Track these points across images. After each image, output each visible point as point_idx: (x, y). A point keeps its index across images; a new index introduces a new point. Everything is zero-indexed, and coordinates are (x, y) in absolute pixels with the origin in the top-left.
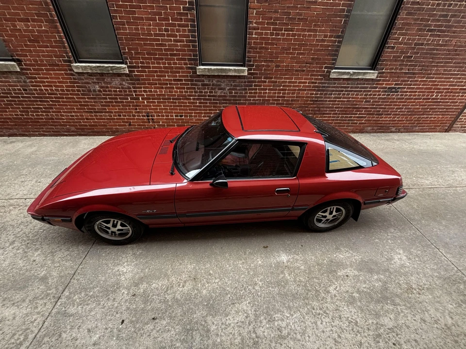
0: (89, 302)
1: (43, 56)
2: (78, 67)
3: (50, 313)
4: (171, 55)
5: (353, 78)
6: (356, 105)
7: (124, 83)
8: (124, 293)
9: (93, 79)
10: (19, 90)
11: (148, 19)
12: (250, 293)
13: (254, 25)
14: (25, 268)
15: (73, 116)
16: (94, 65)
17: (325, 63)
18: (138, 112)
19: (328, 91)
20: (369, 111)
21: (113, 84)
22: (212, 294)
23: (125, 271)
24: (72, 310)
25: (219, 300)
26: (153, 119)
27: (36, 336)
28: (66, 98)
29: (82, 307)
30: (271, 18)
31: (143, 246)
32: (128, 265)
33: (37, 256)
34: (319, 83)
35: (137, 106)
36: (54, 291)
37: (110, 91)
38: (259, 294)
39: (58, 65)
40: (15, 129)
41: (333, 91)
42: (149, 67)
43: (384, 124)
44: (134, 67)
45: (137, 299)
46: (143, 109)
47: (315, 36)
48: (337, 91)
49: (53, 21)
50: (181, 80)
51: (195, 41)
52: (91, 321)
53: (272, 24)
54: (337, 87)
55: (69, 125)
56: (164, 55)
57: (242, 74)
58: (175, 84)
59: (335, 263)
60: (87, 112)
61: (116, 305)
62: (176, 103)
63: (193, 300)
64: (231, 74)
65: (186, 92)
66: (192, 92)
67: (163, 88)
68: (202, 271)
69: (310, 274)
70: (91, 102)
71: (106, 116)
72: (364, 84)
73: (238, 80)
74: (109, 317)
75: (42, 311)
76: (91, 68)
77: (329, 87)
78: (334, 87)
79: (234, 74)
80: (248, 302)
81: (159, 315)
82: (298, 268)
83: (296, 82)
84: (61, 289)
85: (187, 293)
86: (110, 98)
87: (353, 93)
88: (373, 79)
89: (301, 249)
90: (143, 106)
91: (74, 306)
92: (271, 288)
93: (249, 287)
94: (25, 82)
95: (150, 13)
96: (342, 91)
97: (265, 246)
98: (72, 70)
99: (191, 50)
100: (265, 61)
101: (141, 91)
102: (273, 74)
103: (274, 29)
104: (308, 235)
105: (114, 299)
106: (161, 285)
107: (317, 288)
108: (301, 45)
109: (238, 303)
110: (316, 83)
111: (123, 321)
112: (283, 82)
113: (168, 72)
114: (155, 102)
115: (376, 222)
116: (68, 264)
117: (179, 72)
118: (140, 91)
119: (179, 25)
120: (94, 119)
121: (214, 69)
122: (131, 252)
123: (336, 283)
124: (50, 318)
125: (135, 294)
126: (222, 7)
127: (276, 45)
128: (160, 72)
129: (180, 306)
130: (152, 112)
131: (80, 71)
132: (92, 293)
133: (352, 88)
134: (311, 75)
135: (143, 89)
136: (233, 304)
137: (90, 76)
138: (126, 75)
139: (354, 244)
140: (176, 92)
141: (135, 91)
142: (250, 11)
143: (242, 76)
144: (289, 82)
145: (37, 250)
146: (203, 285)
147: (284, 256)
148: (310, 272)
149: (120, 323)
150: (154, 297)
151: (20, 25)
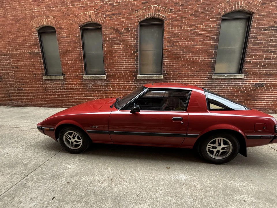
0: (41, 181)
1: (74, 73)
2: (85, 77)
3: (17, 183)
4: (126, 70)
5: (228, 78)
6: (235, 94)
7: (103, 83)
8: (63, 180)
9: (90, 82)
10: (60, 86)
11: (118, 57)
12: (151, 197)
13: (166, 56)
14: (20, 158)
15: (77, 98)
16: (92, 76)
17: (208, 71)
18: (107, 97)
19: (213, 86)
20: (245, 98)
21: (98, 84)
22: (121, 192)
23: (70, 168)
24: (29, 184)
25: (124, 198)
27: (1, 195)
28: (77, 90)
29: (36, 184)
30: (175, 53)
31: (86, 156)
32: (73, 165)
33: (29, 153)
34: (206, 82)
35: (107, 94)
36: (26, 172)
37: (96, 87)
38: (159, 200)
39: (78, 76)
40: (52, 104)
41: (216, 86)
42: (115, 76)
43: (261, 107)
44: (109, 76)
45: (69, 186)
46: (109, 95)
47: (199, 59)
48: (218, 86)
49: (82, 60)
50: (130, 82)
51: (137, 64)
52: (36, 193)
53: (175, 55)
54: (218, 84)
55: (74, 103)
56: (122, 70)
57: (160, 78)
58: (126, 84)
59: (230, 188)
60: (84, 96)
61: (54, 187)
62: (125, 92)
63: (105, 194)
64: (154, 78)
65: (131, 87)
66: (134, 87)
67: (120, 85)
68: (118, 176)
69: (206, 193)
70: (87, 92)
71: (91, 98)
72: (237, 82)
73: (158, 81)
74: (47, 193)
75: (14, 181)
76: (90, 77)
77: (213, 84)
78: (216, 84)
79: (156, 78)
80: (147, 204)
81: (79, 200)
82: (195, 186)
83: (192, 82)
84: (31, 171)
85: (103, 188)
86: (95, 90)
87: (230, 87)
88: (242, 79)
89: (198, 173)
90: (110, 94)
91: (31, 182)
92: (169, 197)
93: (151, 193)
94: (63, 83)
95: (119, 55)
96: (222, 86)
97: (168, 167)
98: (83, 78)
99: (135, 68)
100: (172, 72)
101: (110, 87)
102: (177, 77)
103: (176, 57)
104: (204, 165)
105: (56, 183)
106: (87, 179)
107: (213, 205)
108: (192, 63)
109: (140, 203)
110: (204, 82)
111: (54, 198)
112: (184, 82)
113: (123, 78)
114: (115, 92)
115: (268, 163)
116: (42, 159)
117: (129, 78)
118: (109, 87)
119: (131, 58)
120: (86, 100)
121: (146, 76)
122: (78, 158)
123: (233, 205)
124: (15, 186)
125: (69, 182)
126: (151, 50)
127: (178, 64)
128: (120, 78)
129: (95, 196)
131: (86, 78)
132: (45, 177)
133: (228, 84)
134: (200, 78)
136: (136, 203)
137: (89, 80)
138: (105, 79)
139: (248, 176)
140: (126, 87)
141: (107, 87)
142: (164, 51)
143: (160, 79)
144: (187, 82)
145: (31, 150)
146: (117, 185)
147: (183, 176)
148: (206, 191)
149: (52, 199)
150: (80, 186)
151: (69, 62)
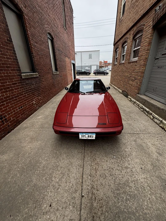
4: (7, 67)
5: (56, 74)
26: (6, 119)
51: (17, 59)
56: (2, 67)
57: (37, 76)
58: (14, 87)
64: (34, 76)
66: (23, 90)
73: (37, 79)
77: (54, 77)
99: (17, 65)
117: (14, 79)
119: (7, 49)
130: (4, 114)
140: (15, 92)
144: (48, 77)
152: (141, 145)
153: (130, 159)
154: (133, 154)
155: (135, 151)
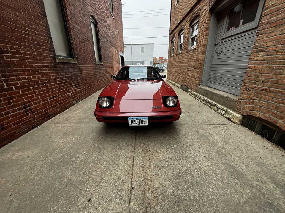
4: (37, 45)
5: (100, 64)
26: (31, 109)
35: (11, 98)
42: (20, 54)
46: (18, 101)
50: (48, 67)
56: (31, 44)
62: (48, 86)
65: (53, 76)
67: (35, 74)
73: (75, 66)
79: (73, 62)
90: (19, 97)
99: (50, 44)
101: (14, 80)
113: (37, 59)
114: (30, 90)
117: (45, 60)
118: (12, 80)
130: (29, 102)
134: (93, 63)
135: (15, 77)
140: (46, 77)
141: (6, 81)
143: (76, 63)
152: (204, 135)
153: (191, 149)
154: (196, 144)
155: (197, 141)
